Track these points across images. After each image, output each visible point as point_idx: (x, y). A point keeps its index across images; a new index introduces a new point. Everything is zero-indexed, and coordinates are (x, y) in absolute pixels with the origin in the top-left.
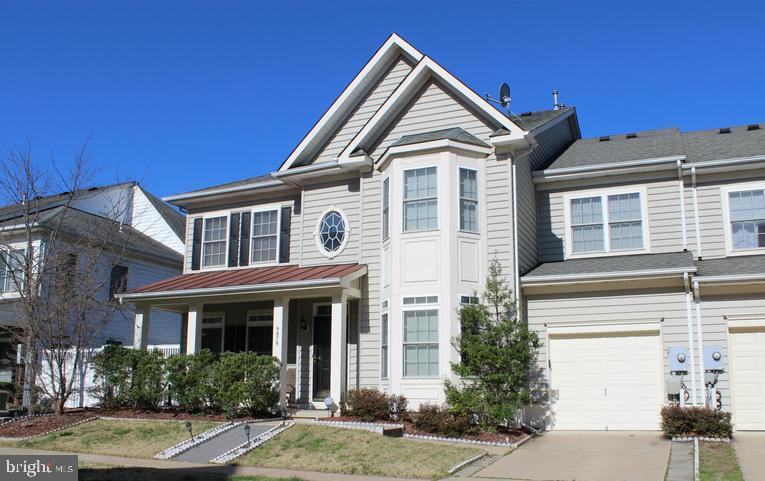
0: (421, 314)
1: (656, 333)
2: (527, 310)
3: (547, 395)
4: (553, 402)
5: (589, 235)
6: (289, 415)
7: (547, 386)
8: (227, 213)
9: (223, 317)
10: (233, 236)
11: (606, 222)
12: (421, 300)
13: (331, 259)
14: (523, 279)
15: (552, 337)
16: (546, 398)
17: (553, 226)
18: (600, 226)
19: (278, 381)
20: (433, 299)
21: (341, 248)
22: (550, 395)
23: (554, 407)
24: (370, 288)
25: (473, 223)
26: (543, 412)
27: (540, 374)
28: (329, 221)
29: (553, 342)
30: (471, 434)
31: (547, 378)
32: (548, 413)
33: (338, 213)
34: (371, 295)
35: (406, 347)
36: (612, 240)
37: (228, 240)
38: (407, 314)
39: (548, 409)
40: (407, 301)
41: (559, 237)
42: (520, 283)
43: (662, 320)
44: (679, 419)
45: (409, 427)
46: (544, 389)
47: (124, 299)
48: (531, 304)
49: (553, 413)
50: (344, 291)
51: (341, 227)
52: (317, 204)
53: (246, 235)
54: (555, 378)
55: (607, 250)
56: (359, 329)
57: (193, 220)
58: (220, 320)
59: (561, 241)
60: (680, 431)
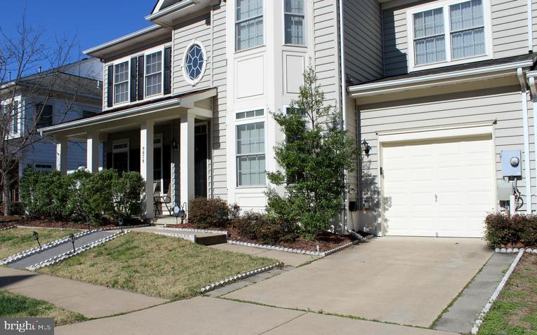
0: (251, 127)
1: (488, 137)
2: (359, 120)
3: (378, 202)
4: (385, 209)
5: (431, 47)
6: (152, 222)
7: (379, 193)
8: (128, 59)
9: (128, 143)
10: (133, 77)
11: (447, 32)
12: (250, 114)
13: (194, 86)
14: (352, 88)
15: (384, 144)
16: (377, 205)
17: (398, 41)
18: (442, 37)
19: (144, 193)
20: (260, 112)
21: (201, 76)
22: (381, 202)
23: (387, 214)
24: (220, 108)
25: (300, 38)
26: (375, 219)
27: (372, 182)
28: (193, 54)
29: (385, 150)
30: (287, 241)
31: (378, 185)
32: (380, 220)
33: (198, 46)
34: (220, 114)
35: (240, 159)
36: (453, 49)
37: (129, 80)
38: (240, 129)
39: (379, 216)
40: (239, 116)
41: (403, 52)
42: (348, 93)
43: (495, 122)
44: (503, 228)
45: (234, 234)
46: (376, 196)
47: (44, 132)
48: (364, 114)
49: (386, 220)
50: (189, 111)
51: (201, 58)
52: (183, 40)
53: (141, 75)
54: (387, 186)
55: (449, 61)
56: (212, 147)
57: (107, 68)
58: (125, 146)
59: (405, 55)
60: (505, 241)
